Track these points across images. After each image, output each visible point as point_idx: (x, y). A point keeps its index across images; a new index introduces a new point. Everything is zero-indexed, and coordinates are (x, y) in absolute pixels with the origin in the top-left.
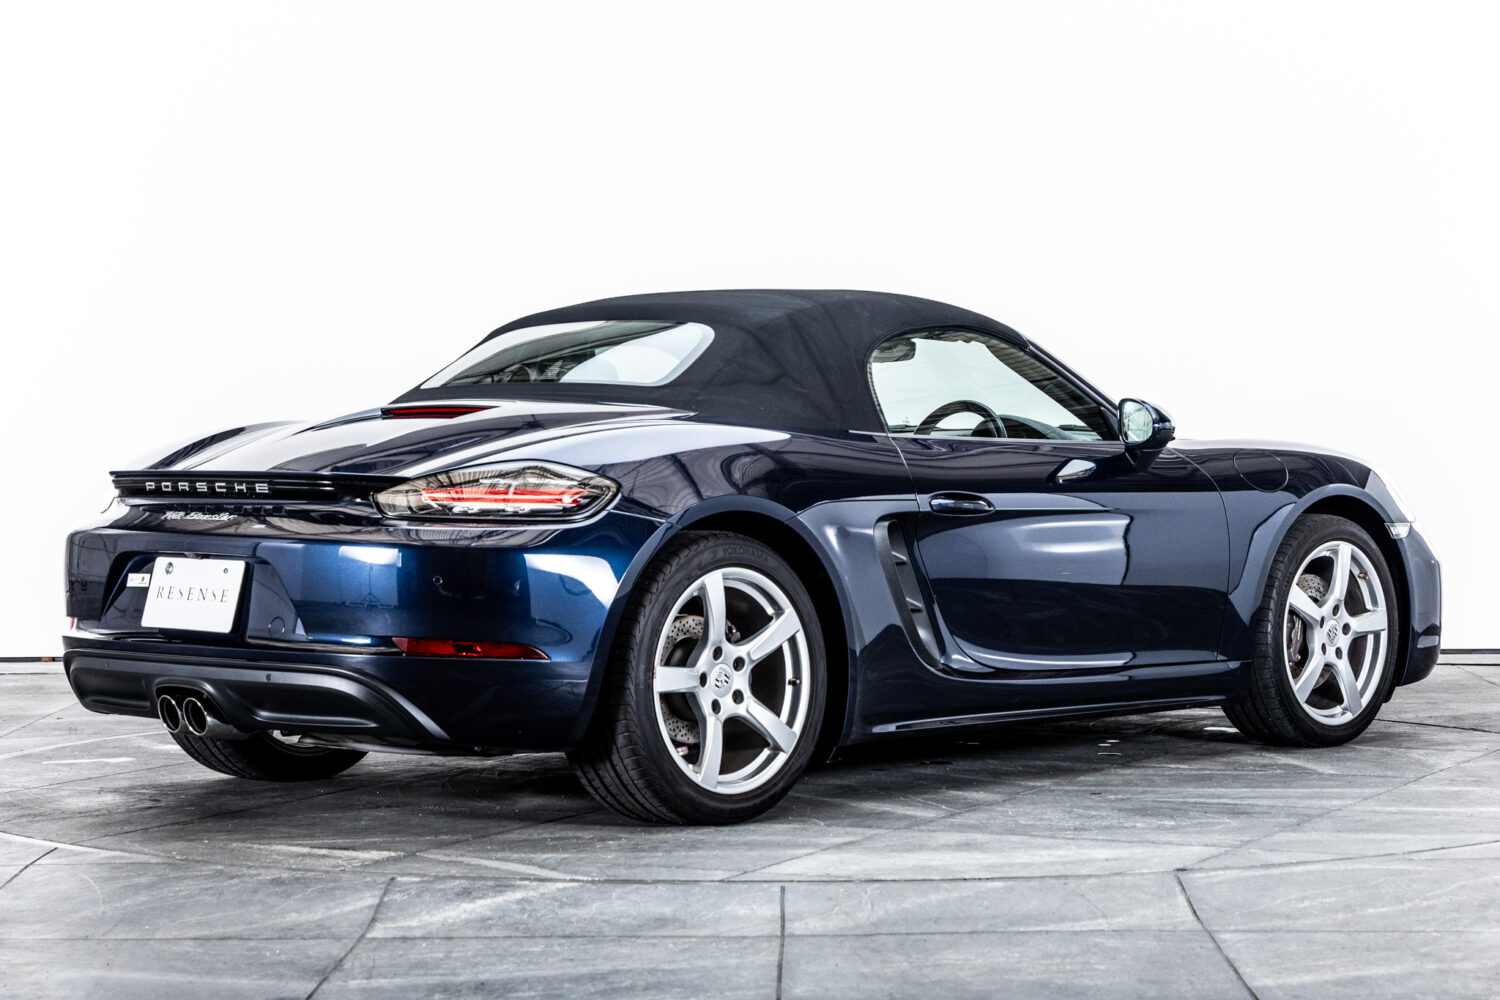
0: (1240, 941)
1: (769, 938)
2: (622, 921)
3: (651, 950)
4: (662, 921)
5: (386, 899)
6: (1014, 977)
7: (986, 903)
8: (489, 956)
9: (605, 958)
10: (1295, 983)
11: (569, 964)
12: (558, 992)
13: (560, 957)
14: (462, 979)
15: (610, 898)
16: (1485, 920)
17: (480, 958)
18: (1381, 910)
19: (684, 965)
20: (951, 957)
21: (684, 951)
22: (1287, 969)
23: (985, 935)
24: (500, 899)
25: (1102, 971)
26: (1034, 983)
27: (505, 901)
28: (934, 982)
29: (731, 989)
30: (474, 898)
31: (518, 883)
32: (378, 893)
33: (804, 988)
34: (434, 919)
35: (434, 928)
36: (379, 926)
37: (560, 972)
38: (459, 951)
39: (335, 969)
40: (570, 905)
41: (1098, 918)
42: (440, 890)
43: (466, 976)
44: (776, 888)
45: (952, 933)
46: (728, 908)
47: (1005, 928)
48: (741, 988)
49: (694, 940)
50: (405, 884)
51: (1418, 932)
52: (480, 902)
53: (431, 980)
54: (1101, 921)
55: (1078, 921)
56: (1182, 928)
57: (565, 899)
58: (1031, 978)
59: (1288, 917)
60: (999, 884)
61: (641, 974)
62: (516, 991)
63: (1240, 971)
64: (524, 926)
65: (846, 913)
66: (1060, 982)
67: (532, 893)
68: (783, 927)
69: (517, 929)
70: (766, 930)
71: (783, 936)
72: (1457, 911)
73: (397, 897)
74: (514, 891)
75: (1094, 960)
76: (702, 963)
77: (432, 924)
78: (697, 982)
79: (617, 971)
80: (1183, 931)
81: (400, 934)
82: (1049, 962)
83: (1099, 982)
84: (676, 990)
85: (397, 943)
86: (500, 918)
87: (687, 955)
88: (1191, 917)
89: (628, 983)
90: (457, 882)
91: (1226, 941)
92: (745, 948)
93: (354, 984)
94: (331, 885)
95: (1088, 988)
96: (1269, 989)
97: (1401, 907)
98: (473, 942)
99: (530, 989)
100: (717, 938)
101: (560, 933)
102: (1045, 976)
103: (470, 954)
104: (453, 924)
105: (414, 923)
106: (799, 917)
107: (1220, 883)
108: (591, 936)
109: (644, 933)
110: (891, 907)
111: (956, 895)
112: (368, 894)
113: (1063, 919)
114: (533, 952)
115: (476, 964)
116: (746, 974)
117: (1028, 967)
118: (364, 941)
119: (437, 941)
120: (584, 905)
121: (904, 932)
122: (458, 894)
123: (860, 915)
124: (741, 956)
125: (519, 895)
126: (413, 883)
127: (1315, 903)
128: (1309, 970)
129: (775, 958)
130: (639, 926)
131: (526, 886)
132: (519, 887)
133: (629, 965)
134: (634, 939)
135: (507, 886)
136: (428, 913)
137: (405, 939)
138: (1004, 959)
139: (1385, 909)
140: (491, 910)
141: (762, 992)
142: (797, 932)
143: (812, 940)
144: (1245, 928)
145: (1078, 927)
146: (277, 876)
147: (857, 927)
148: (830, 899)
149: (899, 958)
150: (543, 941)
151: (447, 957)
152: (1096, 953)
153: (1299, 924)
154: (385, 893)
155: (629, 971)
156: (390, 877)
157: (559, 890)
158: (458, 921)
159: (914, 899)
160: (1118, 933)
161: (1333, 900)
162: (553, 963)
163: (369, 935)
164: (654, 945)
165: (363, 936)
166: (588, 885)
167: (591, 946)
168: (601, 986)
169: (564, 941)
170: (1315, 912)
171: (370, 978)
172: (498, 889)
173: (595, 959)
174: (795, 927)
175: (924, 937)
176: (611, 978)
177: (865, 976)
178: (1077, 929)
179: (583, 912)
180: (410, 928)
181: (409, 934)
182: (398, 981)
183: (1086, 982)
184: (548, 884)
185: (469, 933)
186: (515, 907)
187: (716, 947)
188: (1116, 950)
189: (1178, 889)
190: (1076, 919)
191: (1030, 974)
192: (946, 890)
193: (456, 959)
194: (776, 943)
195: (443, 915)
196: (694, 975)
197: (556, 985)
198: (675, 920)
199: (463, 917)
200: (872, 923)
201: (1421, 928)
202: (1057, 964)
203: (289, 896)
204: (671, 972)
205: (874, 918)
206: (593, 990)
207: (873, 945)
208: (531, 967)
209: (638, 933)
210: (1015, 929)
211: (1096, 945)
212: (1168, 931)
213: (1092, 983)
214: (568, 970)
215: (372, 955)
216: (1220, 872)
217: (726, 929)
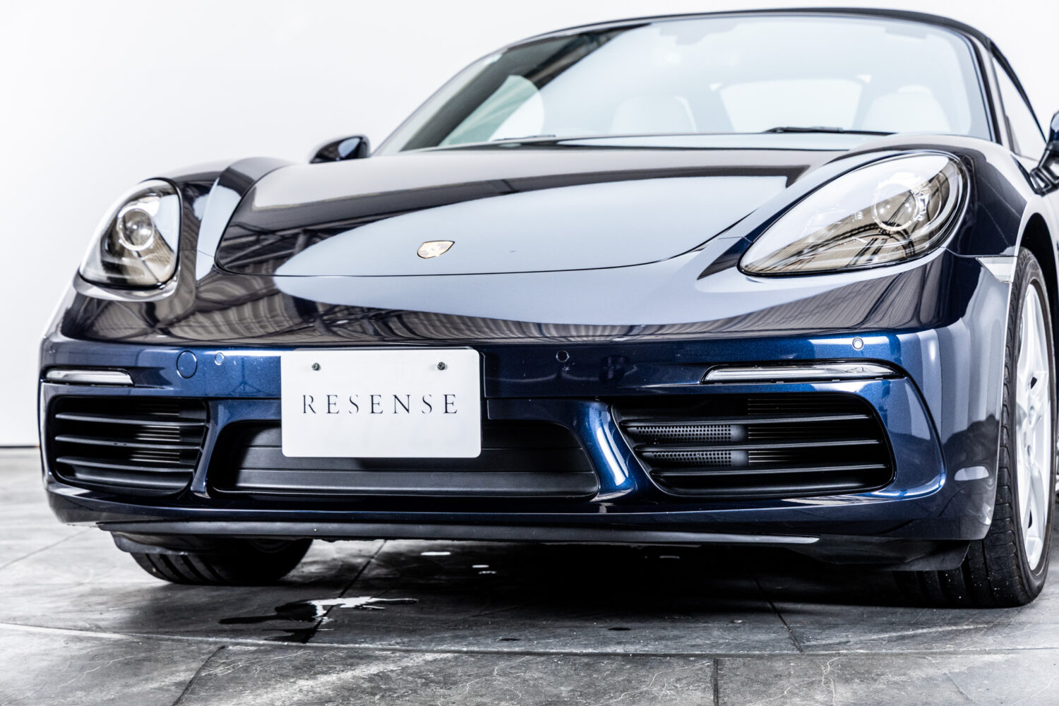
15: (491, 673)
27: (354, 677)
30: (316, 674)
40: (439, 683)
52: (322, 679)
57: (432, 675)
67: (392, 667)
74: (368, 664)
86: (344, 702)
110: (859, 687)
120: (455, 683)
123: (817, 697)
125: (373, 669)
140: (334, 690)
157: (427, 662)
166: (465, 657)
186: (364, 683)
195: (270, 696)
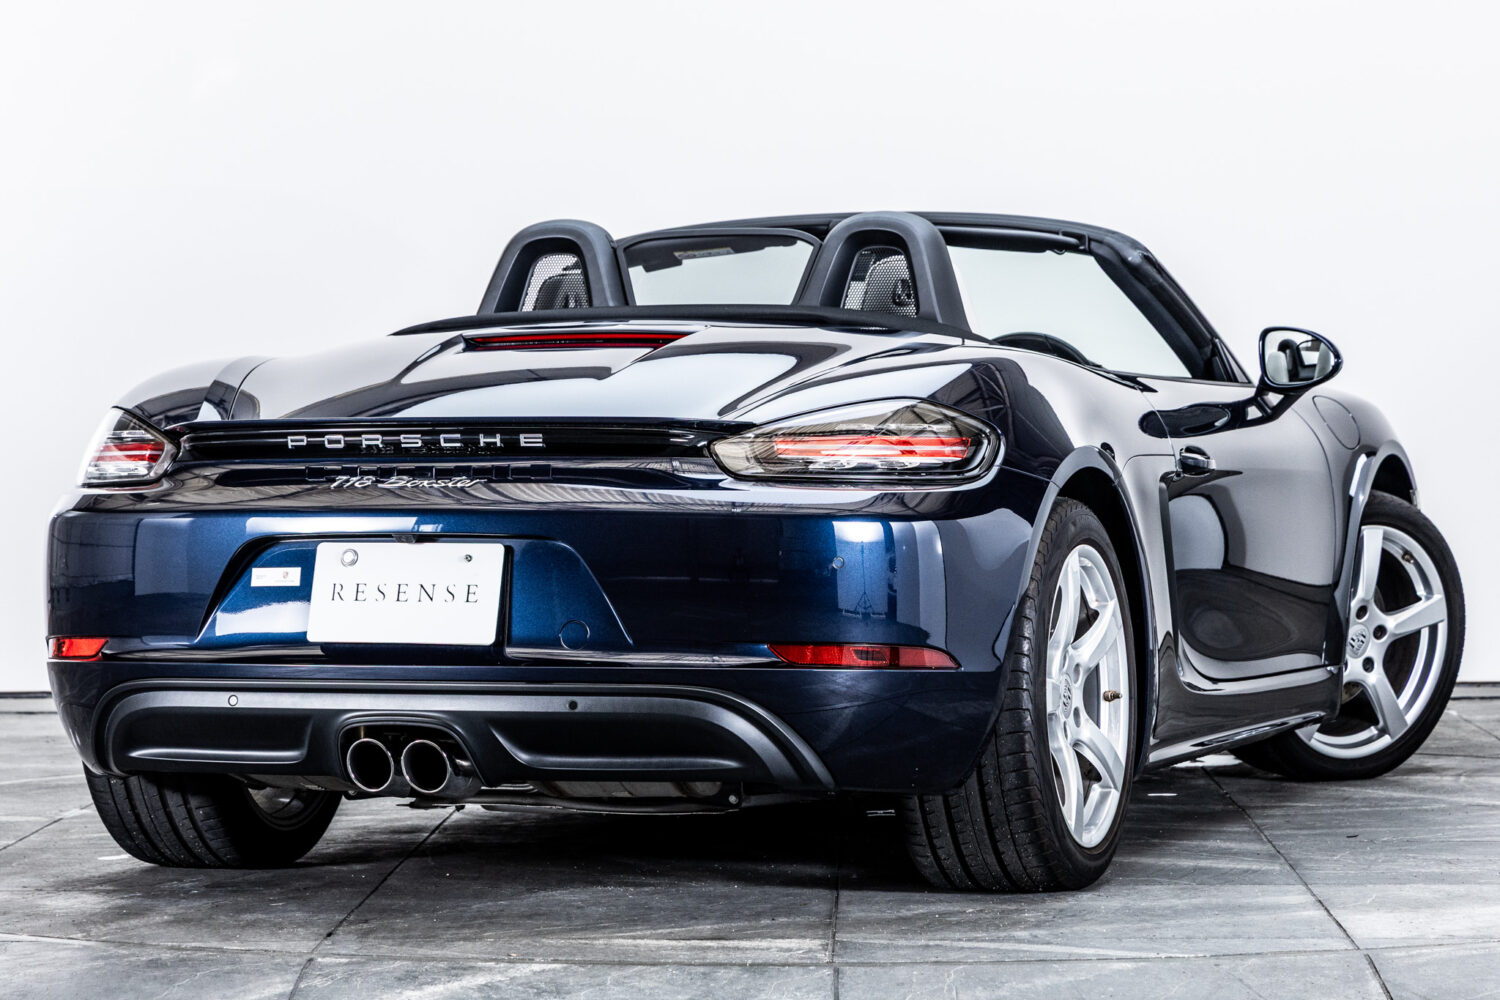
5: (302, 986)
7: (1111, 989)
24: (455, 985)
31: (480, 964)
32: (292, 977)
42: (375, 974)
44: (828, 971)
50: (326, 966)
60: (1129, 965)
73: (318, 982)
90: (398, 964)
94: (228, 968)
107: (1426, 964)
112: (278, 980)
122: (400, 979)
126: (339, 964)
131: (490, 969)
132: (481, 969)
135: (465, 969)
146: (155, 956)
148: (901, 986)
154: (300, 979)
156: (307, 955)
172: (453, 972)
184: (521, 966)
189: (1369, 971)
192: (1057, 972)
203: (172, 982)
216: (1424, 951)
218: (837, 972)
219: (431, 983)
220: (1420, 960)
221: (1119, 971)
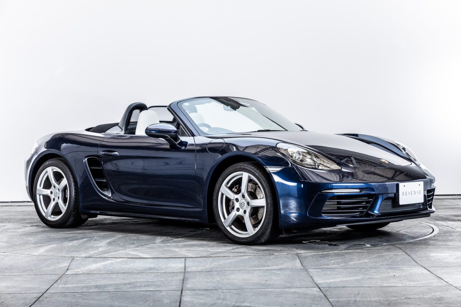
0: (314, 271)
1: (181, 272)
2: (139, 268)
3: (147, 276)
4: (150, 269)
5: (71, 264)
6: (250, 282)
7: (243, 262)
8: (100, 278)
9: (133, 278)
10: (329, 282)
11: (123, 280)
12: (119, 287)
13: (121, 278)
14: (92, 284)
15: (136, 262)
16: (383, 264)
17: (97, 279)
18: (354, 262)
19: (156, 280)
20: (232, 276)
21: (156, 276)
22: (327, 278)
23: (242, 271)
24: (104, 263)
25: (275, 280)
26: (255, 283)
28: (227, 283)
29: (168, 286)
30: (97, 263)
31: (110, 259)
32: (70, 262)
33: (190, 285)
34: (85, 269)
35: (85, 271)
36: (69, 271)
37: (121, 282)
38: (91, 277)
39: (55, 282)
40: (125, 265)
41: (274, 266)
42: (87, 261)
43: (93, 284)
44: (184, 259)
45: (233, 270)
46: (169, 265)
47: (248, 269)
48: (172, 286)
49: (159, 273)
50: (77, 259)
51: (364, 268)
52: (99, 264)
53: (83, 285)
54: (275, 266)
55: (269, 267)
56: (298, 268)
57: (123, 263)
58: (255, 282)
59: (328, 265)
61: (143, 282)
62: (107, 287)
63: (314, 279)
64: (111, 270)
65: (203, 266)
66: (263, 283)
67: (114, 261)
68: (185, 269)
69: (109, 271)
70: (180, 271)
71: (185, 272)
72: (375, 263)
73: (75, 263)
74: (108, 261)
75: (272, 277)
76: (161, 279)
77: (85, 270)
78: (159, 284)
79: (137, 282)
80: (298, 269)
81: (75, 273)
82: (260, 277)
83: (274, 282)
84: (153, 286)
85: (74, 275)
86: (104, 268)
87: (157, 277)
88: (300, 265)
89: (140, 285)
90: (92, 259)
91: (310, 271)
92: (174, 275)
93: (60, 286)
95: (270, 284)
96: (322, 283)
97: (359, 262)
98: (96, 275)
99: (111, 287)
100: (166, 273)
101: (121, 272)
102: (259, 281)
103: (95, 278)
104: (90, 270)
105: (79, 270)
106: (190, 267)
107: (309, 256)
108: (130, 273)
109: (145, 272)
110: (216, 264)
111: (234, 260)
112: (66, 262)
113: (264, 266)
114: (113, 277)
115: (96, 281)
116: (173, 282)
117: (254, 279)
118: (64, 275)
119: (86, 275)
120: (128, 264)
121: (219, 270)
122: (92, 262)
123: (207, 266)
124: (173, 277)
125: (110, 262)
127: (336, 261)
128: (333, 278)
129: (182, 278)
130: (144, 270)
133: (140, 280)
134: (142, 273)
135: (106, 260)
136: (83, 267)
137: (76, 274)
138: (247, 277)
139: (355, 262)
140: (102, 266)
141: (178, 286)
142: (189, 271)
143: (193, 273)
144: (316, 268)
145: (268, 268)
147: (206, 269)
148: (198, 262)
149: (217, 277)
150: (117, 274)
151: (88, 279)
152: (273, 275)
153: (331, 266)
154: (71, 262)
155: (140, 282)
156: (73, 258)
158: (92, 269)
159: (223, 261)
160: (280, 269)
161: (341, 260)
162: (119, 280)
163: (66, 273)
164: (148, 275)
165: (64, 274)
166: (130, 259)
167: (130, 275)
168: (132, 286)
169: (122, 274)
170: (336, 263)
171: (65, 284)
173: (131, 279)
174: (188, 270)
175: (225, 272)
176: (135, 284)
177: (207, 282)
178: (268, 269)
179: (128, 266)
180: (78, 271)
181: (78, 273)
182: (73, 285)
183: (270, 282)
184: (118, 259)
185: (95, 272)
186: (108, 265)
187: (166, 275)
188: (279, 274)
189: (297, 258)
190: (268, 266)
191: (255, 281)
193: (91, 279)
194: (183, 274)
195: (88, 268)
196: (159, 283)
197: (119, 286)
198: (154, 268)
199: (94, 268)
200: (210, 268)
201: (365, 267)
202: (262, 278)
204: (152, 282)
205: (211, 267)
206: (129, 287)
207: (210, 274)
208: (112, 281)
209: (143, 272)
210: (251, 269)
211: (273, 273)
212: (294, 269)
213: (271, 283)
214: (122, 282)
215: (66, 279)
217: (168, 271)
218: (185, 260)
219: (99, 263)
220: (308, 255)
221: (245, 259)
